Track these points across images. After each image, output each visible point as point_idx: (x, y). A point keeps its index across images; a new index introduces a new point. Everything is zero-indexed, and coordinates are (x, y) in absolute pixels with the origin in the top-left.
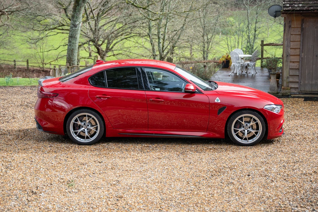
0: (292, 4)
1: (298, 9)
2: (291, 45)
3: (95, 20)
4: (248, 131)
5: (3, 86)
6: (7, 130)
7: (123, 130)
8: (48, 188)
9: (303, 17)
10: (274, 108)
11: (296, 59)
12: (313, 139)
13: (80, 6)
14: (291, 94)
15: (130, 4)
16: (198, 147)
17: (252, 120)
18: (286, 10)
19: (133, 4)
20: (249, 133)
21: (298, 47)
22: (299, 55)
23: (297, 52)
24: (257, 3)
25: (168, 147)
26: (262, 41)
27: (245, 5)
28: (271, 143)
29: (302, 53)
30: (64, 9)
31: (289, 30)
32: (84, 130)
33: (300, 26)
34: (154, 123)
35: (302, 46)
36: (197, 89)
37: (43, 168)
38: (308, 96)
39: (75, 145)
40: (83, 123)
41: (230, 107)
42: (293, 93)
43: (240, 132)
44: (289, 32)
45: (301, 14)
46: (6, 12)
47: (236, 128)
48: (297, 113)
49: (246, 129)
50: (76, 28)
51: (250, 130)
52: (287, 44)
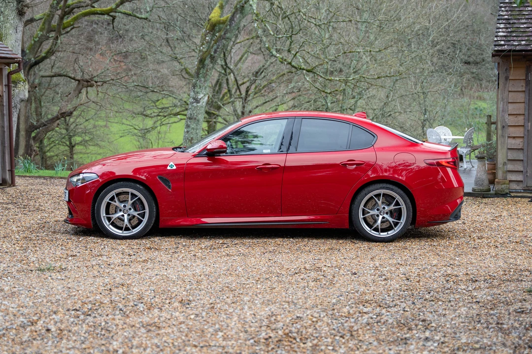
0: (510, 41)
1: (518, 48)
2: (510, 108)
3: (242, 98)
9: (528, 62)
11: (519, 132)
13: (205, 69)
14: (511, 192)
15: (286, 63)
18: (498, 50)
19: (290, 63)
21: (522, 112)
22: (523, 124)
23: (520, 120)
29: (528, 122)
31: (505, 84)
33: (524, 78)
35: (527, 110)
42: (514, 191)
44: (505, 88)
45: (523, 56)
50: (198, 104)
52: (503, 108)
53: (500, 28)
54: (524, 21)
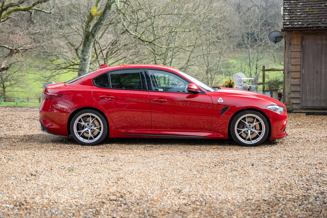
0: (292, 22)
1: (297, 26)
2: (292, 61)
3: (104, 58)
4: (251, 131)
5: (13, 106)
6: (13, 136)
7: (125, 131)
8: (48, 172)
9: (302, 34)
10: (277, 109)
11: (297, 75)
12: (316, 142)
13: (89, 42)
14: (293, 110)
15: (137, 38)
16: (201, 147)
17: (255, 121)
18: (286, 27)
19: (139, 38)
20: (252, 133)
21: (299, 63)
22: (300, 71)
23: (298, 69)
24: (257, 43)
25: (171, 147)
26: (263, 66)
27: (247, 44)
28: (274, 144)
29: (303, 69)
30: (75, 49)
31: (289, 47)
32: (88, 130)
33: (300, 43)
34: (158, 125)
35: (302, 62)
36: (200, 90)
37: (45, 160)
38: (309, 111)
39: (78, 146)
40: (87, 124)
41: (233, 108)
42: (295, 109)
43: (244, 133)
44: (289, 49)
45: (301, 31)
46: (20, 50)
47: (240, 128)
48: (300, 123)
49: (249, 130)
50: (85, 62)
51: (253, 130)
52: (288, 61)
53: (286, 15)
54: (299, 11)
